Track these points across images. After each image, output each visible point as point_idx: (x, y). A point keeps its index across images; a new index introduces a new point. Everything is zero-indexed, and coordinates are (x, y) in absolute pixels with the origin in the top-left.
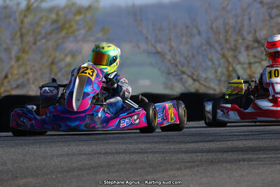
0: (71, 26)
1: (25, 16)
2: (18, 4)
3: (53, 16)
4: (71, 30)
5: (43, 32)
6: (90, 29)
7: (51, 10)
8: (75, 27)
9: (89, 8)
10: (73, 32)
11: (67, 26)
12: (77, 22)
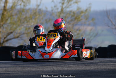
0: (79, 18)
1: (60, 14)
2: (58, 9)
3: (72, 14)
4: (79, 19)
5: (68, 20)
6: (87, 19)
7: (71, 11)
8: (81, 18)
9: (86, 10)
10: (80, 21)
11: (78, 18)
12: (81, 16)
